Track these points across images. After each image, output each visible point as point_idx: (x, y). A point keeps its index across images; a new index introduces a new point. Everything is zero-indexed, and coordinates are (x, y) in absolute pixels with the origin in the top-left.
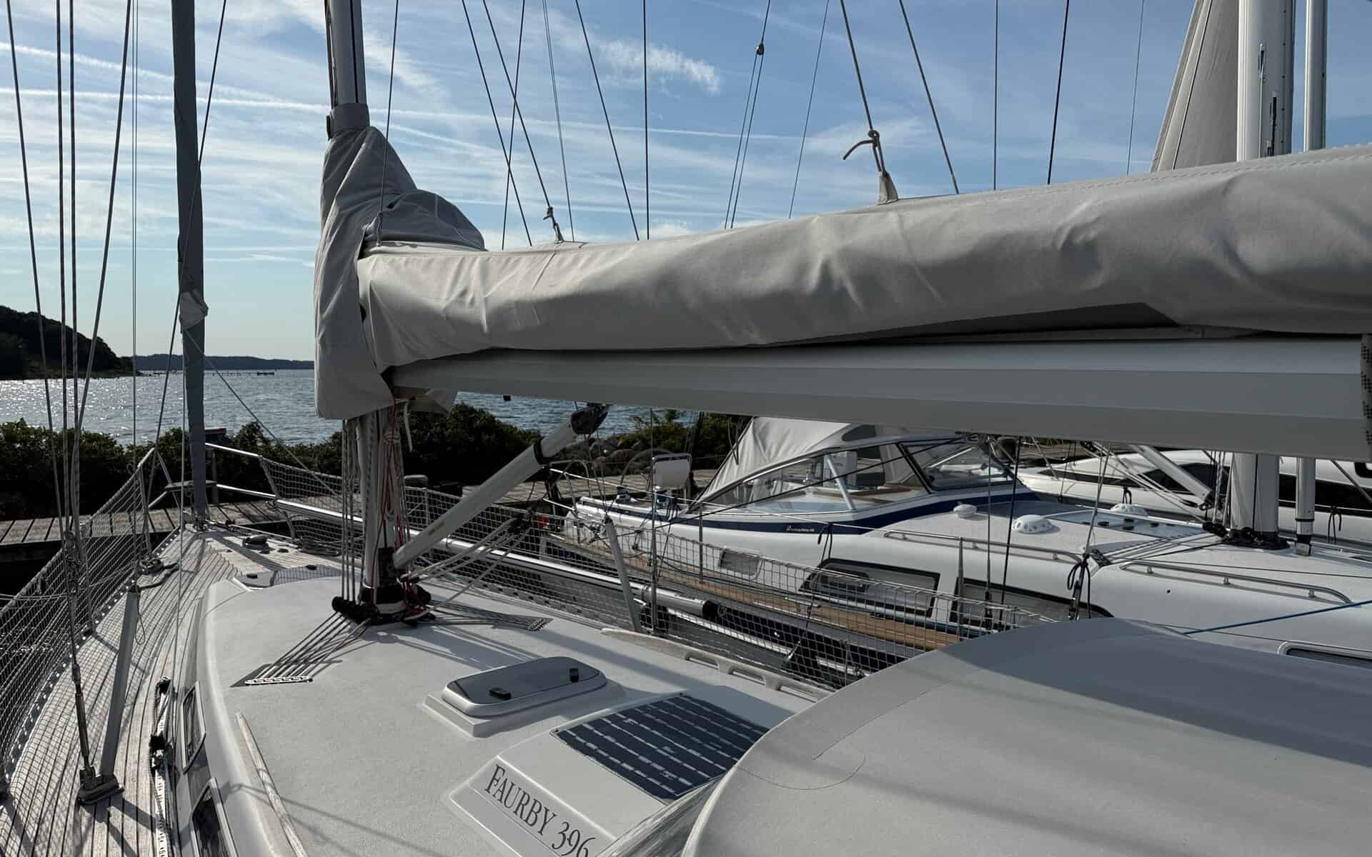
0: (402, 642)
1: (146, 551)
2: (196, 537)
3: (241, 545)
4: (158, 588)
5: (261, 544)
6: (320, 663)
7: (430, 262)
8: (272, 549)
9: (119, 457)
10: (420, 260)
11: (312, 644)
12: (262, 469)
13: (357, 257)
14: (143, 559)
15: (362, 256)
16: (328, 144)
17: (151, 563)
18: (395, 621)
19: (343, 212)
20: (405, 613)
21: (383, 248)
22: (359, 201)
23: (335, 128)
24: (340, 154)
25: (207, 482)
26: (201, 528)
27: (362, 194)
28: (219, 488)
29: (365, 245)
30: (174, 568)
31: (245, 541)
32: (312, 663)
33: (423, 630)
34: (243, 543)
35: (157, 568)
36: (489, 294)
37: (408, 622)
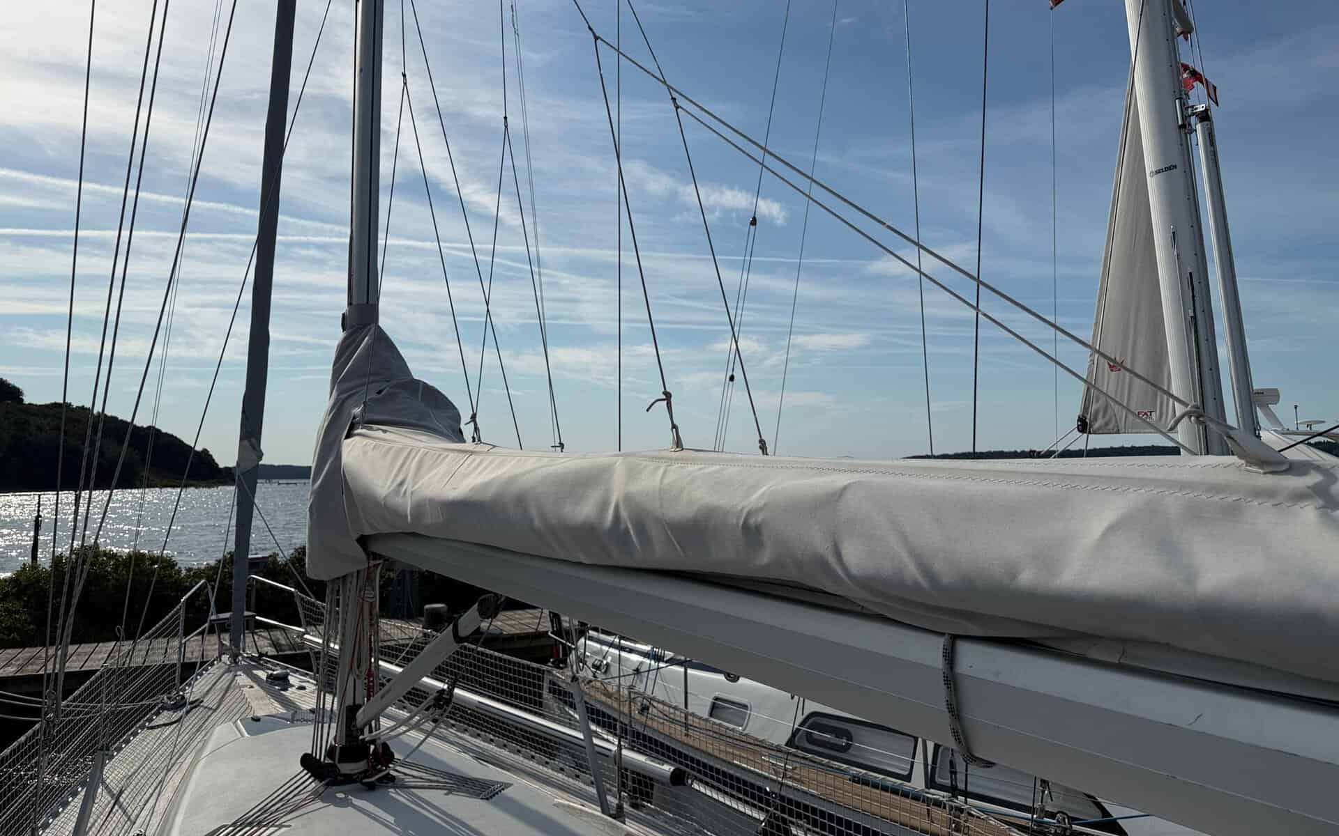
0: (355, 807)
1: (174, 685)
2: (228, 671)
3: (265, 679)
4: (175, 725)
5: (283, 681)
6: (271, 826)
7: (390, 449)
8: (293, 686)
9: (176, 580)
10: (384, 446)
11: (270, 805)
12: (296, 603)
13: (344, 437)
14: (169, 693)
15: (348, 436)
16: (340, 334)
17: (175, 698)
18: (354, 781)
19: (341, 396)
20: (366, 774)
21: (364, 431)
22: (353, 388)
23: (348, 322)
24: (349, 345)
25: (246, 613)
26: (235, 660)
27: (358, 382)
28: (257, 620)
29: (352, 427)
30: (196, 704)
31: (269, 677)
32: (264, 826)
33: (378, 794)
34: (267, 678)
35: (179, 704)
36: (416, 487)
37: (364, 784)
